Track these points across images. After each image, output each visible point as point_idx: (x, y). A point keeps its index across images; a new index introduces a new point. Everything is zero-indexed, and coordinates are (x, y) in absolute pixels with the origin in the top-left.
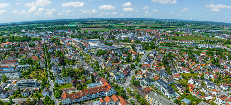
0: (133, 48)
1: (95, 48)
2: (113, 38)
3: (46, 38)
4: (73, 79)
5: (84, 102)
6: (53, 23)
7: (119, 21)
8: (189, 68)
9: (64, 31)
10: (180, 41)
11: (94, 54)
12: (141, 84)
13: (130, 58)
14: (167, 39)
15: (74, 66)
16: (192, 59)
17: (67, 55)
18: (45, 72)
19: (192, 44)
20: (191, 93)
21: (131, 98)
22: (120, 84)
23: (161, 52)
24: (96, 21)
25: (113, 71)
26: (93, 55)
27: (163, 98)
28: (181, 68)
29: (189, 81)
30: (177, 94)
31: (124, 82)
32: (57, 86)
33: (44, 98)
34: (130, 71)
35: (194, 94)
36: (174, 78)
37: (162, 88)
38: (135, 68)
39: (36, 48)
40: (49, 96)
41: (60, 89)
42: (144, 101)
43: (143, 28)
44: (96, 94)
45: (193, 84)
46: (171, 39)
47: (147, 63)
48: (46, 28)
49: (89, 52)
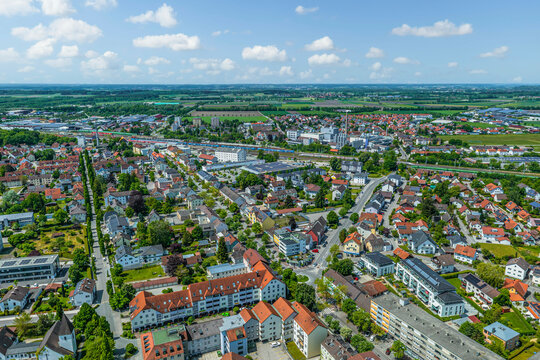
0: (334, 169)
1: (231, 167)
2: (281, 140)
3: (88, 136)
4: (167, 252)
5: (196, 320)
6: (109, 93)
7: (297, 92)
8: (507, 230)
9: (143, 118)
10: (475, 148)
11: (227, 183)
12: (356, 271)
13: (327, 197)
14: (435, 143)
15: (173, 216)
16: (515, 201)
17: (151, 186)
18: (85, 234)
19: (516, 156)
20: (519, 307)
21: (329, 311)
22: (298, 268)
23: (417, 180)
24: (235, 94)
25: (278, 231)
26: (226, 188)
27: (424, 316)
28: (478, 227)
29: (507, 270)
30: (467, 306)
31: (310, 263)
32: (119, 272)
33: (76, 312)
34: (326, 231)
35: (528, 313)
36: (456, 257)
37: (420, 283)
38: (339, 225)
39: (57, 164)
40: (94, 306)
41: (127, 283)
42: (367, 319)
43: (364, 113)
44: (230, 294)
45: (522, 278)
46: (447, 142)
47: (374, 211)
48: (90, 106)
49: (213, 179)
